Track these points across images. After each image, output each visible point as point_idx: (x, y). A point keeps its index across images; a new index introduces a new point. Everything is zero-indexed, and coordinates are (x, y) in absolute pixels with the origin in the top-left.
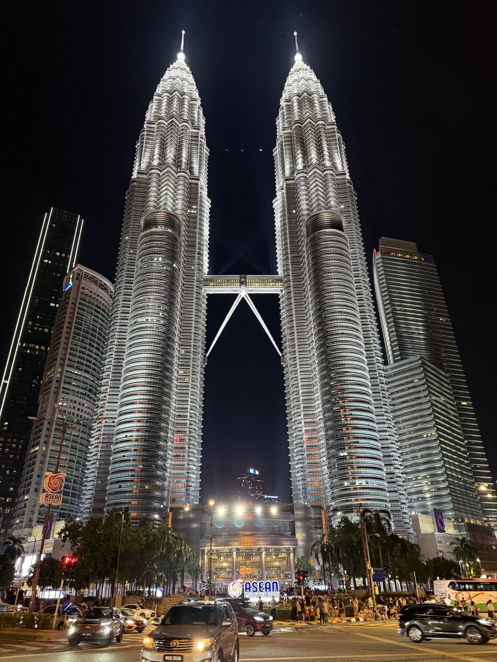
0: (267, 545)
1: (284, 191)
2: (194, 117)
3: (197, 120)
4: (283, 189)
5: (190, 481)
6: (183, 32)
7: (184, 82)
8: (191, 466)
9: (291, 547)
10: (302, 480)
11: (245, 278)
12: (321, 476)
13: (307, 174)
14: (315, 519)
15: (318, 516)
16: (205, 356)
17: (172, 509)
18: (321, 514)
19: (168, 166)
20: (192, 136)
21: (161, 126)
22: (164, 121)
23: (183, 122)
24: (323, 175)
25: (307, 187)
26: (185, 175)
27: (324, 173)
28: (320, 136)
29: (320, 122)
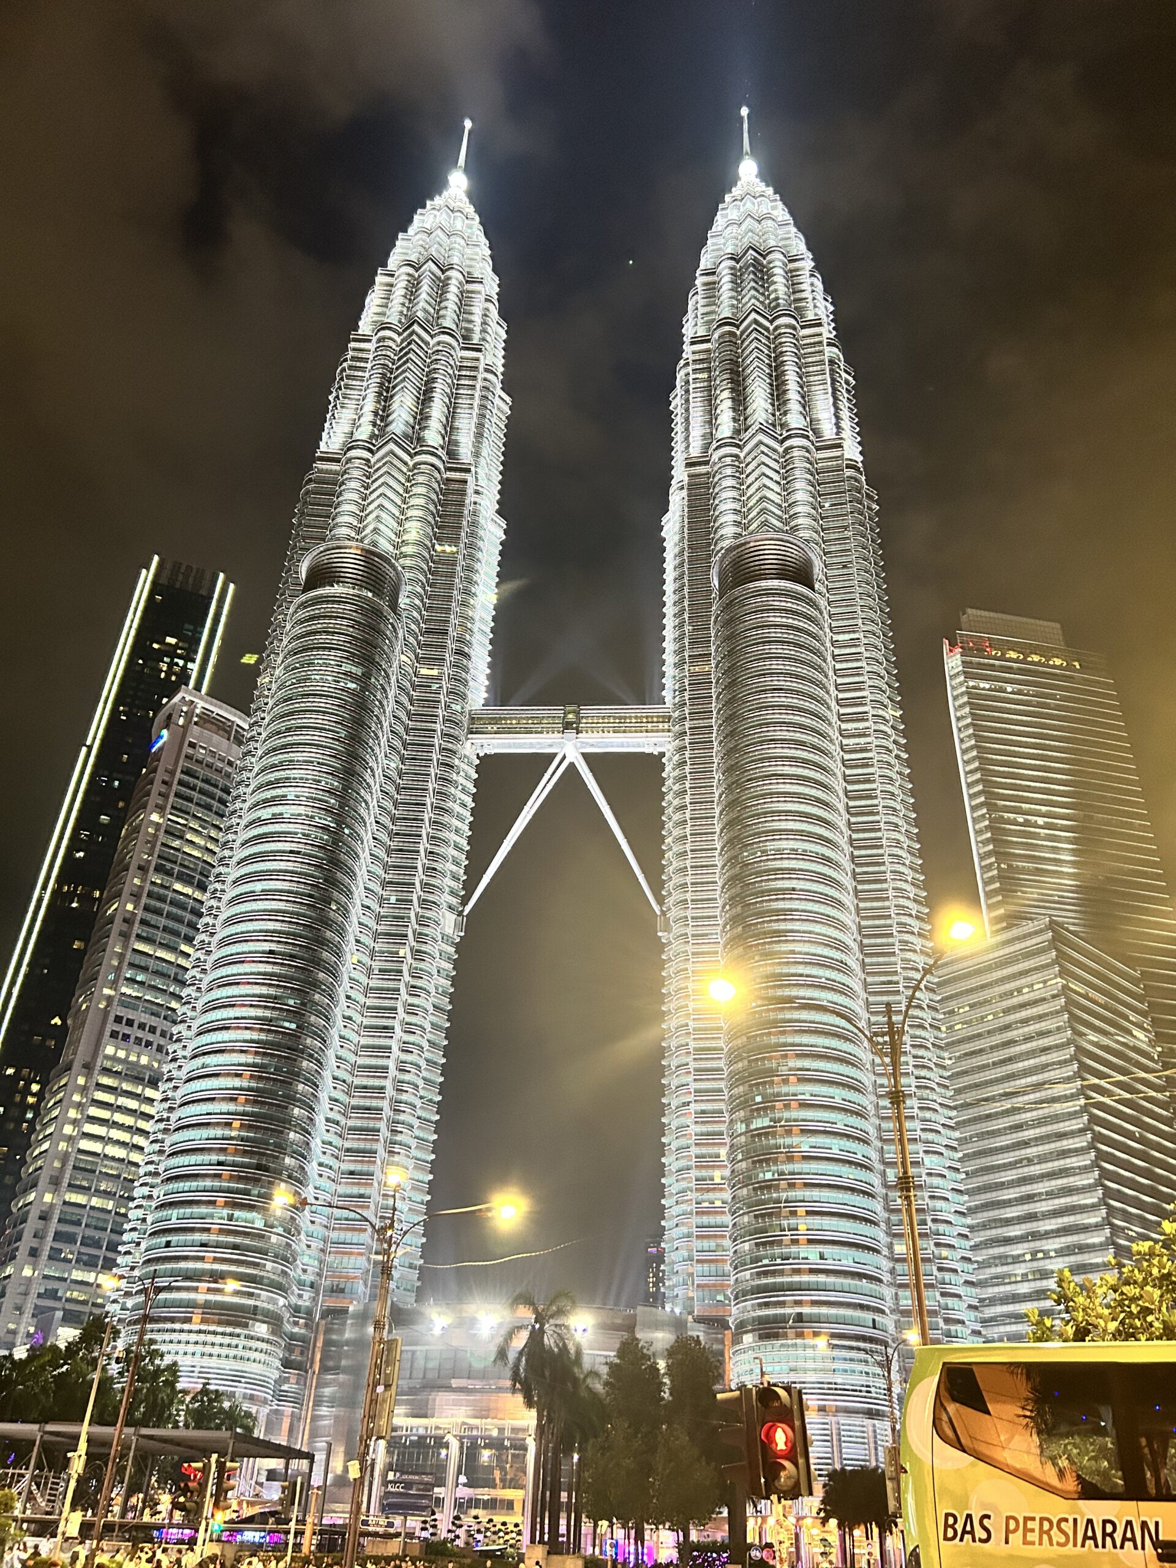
1: (684, 493)
2: (473, 322)
3: (477, 329)
4: (683, 488)
6: (468, 125)
11: (577, 713)
13: (741, 447)
16: (461, 913)
17: (327, 1313)
18: (722, 1341)
19: (392, 439)
20: (461, 368)
21: (384, 346)
22: (392, 334)
23: (440, 333)
24: (781, 450)
25: (738, 479)
26: (434, 461)
27: (785, 446)
28: (781, 354)
29: (783, 319)
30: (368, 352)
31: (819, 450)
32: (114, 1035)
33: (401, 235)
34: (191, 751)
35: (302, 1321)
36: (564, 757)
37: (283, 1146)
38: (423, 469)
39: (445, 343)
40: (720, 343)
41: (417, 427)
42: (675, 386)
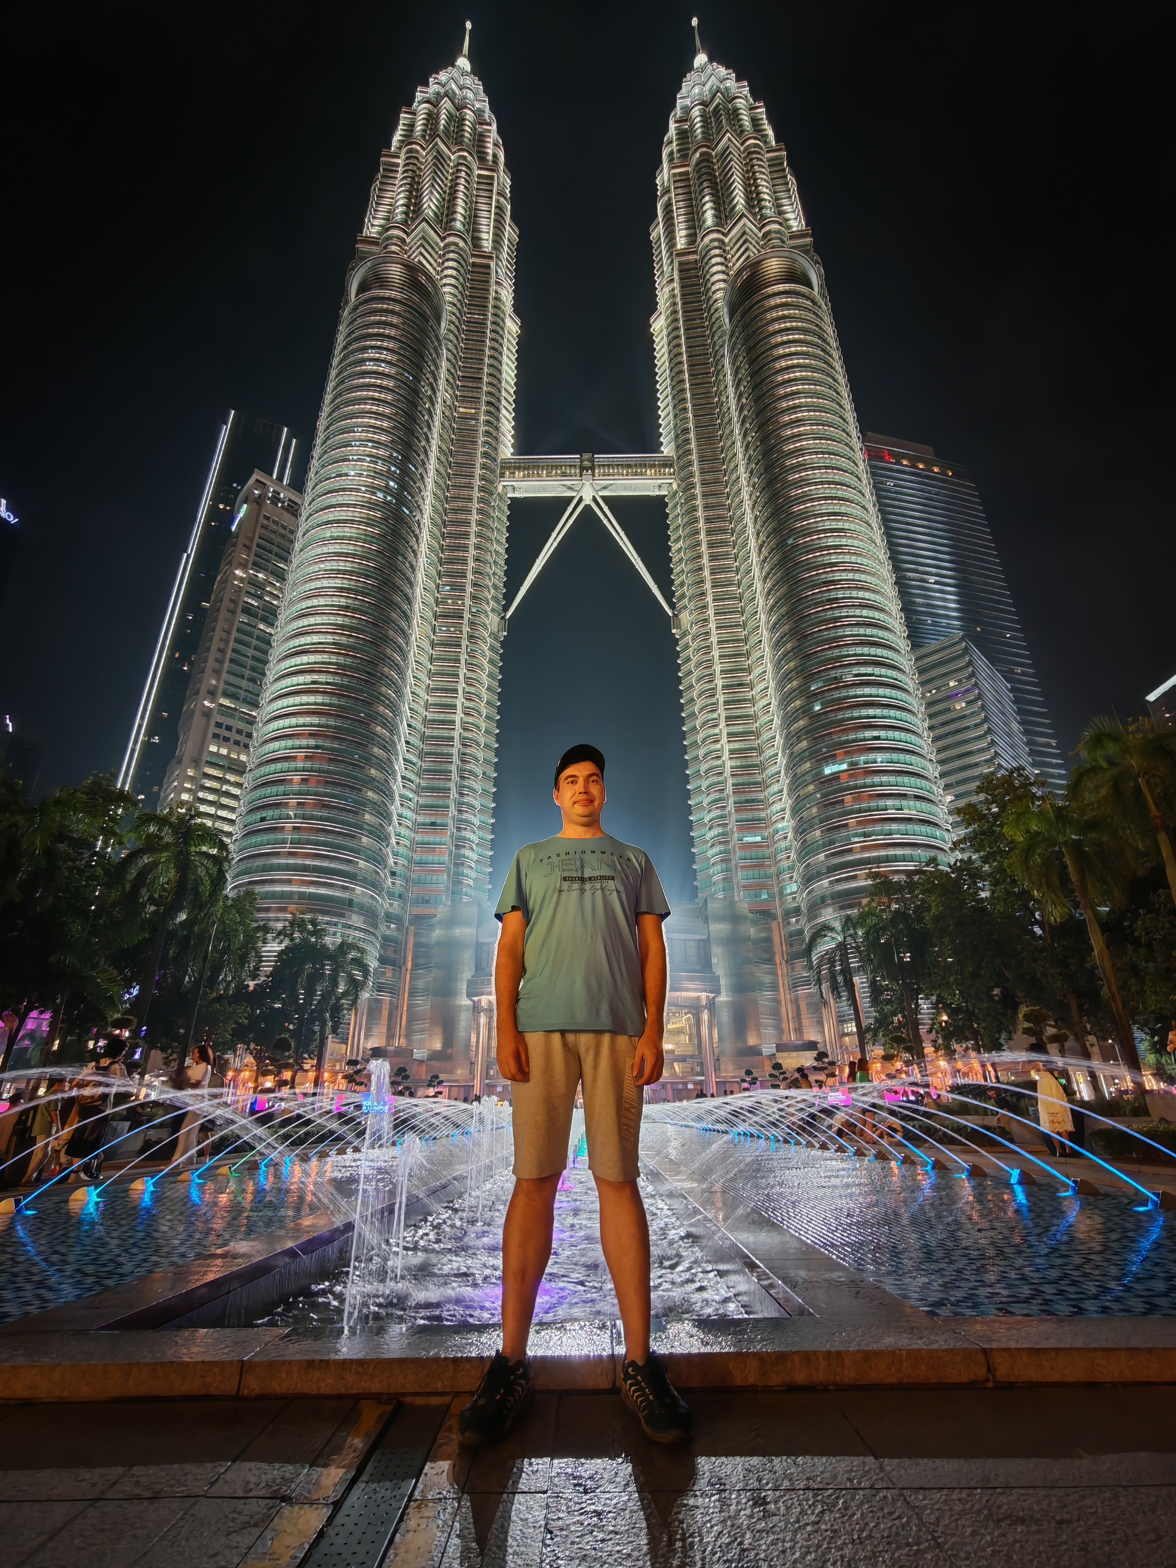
1: (676, 285)
2: (487, 153)
3: (490, 158)
4: (672, 280)
5: (463, 864)
6: (469, 25)
7: (465, 91)
8: (463, 833)
9: (703, 995)
10: (722, 861)
11: (592, 460)
13: (725, 235)
14: (757, 941)
15: (763, 935)
16: (503, 618)
17: (415, 919)
18: (770, 930)
19: (424, 220)
20: (478, 183)
21: (412, 156)
22: (418, 148)
23: (459, 150)
24: (760, 235)
25: (725, 258)
26: (461, 244)
27: (763, 231)
28: (753, 166)
29: (751, 141)
30: (397, 165)
31: (791, 238)
32: (216, 736)
33: (419, 88)
35: (392, 925)
36: (581, 500)
37: (369, 760)
38: (453, 248)
39: (464, 158)
40: (698, 164)
41: (445, 220)
42: (656, 216)
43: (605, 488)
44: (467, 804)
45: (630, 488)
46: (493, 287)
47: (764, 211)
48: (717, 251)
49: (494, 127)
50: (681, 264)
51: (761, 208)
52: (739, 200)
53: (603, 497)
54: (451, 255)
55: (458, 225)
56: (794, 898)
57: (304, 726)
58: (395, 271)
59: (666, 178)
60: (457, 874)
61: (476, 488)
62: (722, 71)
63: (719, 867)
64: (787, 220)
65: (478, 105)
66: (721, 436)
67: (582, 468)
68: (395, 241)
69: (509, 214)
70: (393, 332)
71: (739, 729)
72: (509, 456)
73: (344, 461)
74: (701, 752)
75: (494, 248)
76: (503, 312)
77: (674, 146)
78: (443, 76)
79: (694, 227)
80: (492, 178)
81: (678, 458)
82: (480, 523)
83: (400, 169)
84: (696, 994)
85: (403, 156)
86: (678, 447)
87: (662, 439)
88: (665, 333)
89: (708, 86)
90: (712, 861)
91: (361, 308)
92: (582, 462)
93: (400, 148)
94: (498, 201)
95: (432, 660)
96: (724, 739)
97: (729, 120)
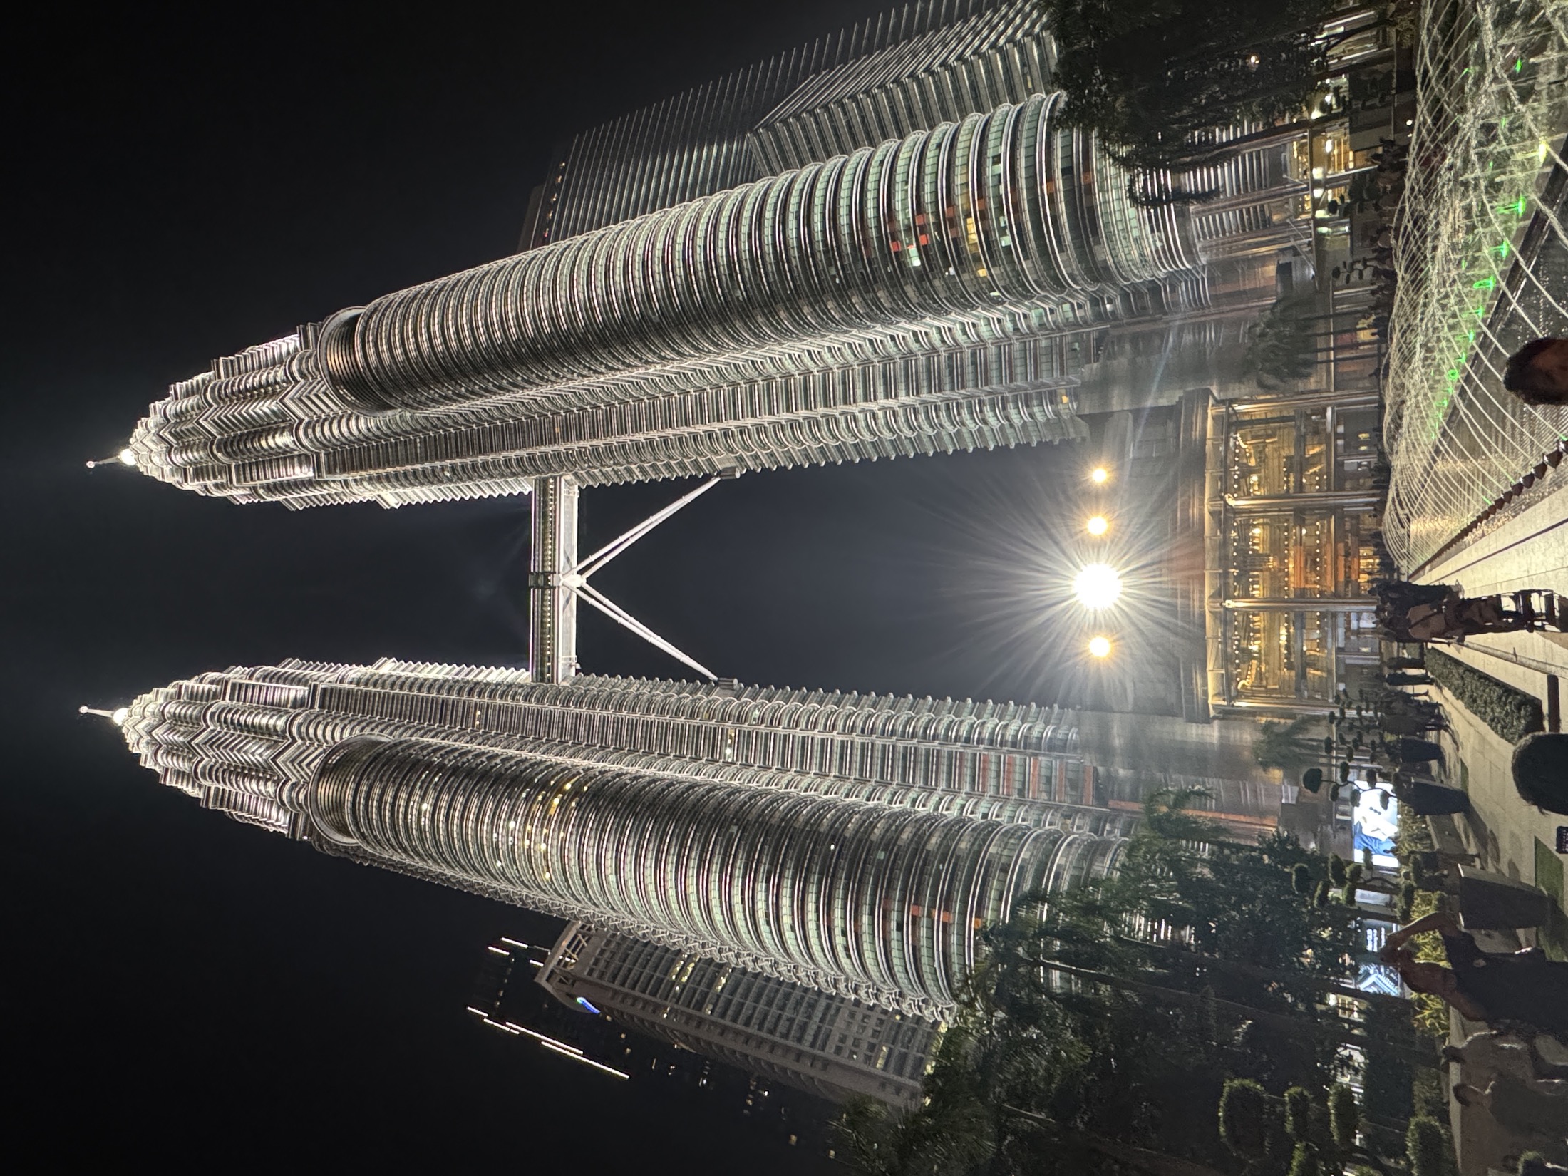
0: (1202, 492)
1: (350, 477)
2: (209, 690)
3: (214, 687)
4: (346, 481)
5: (1026, 737)
6: (84, 710)
7: (147, 714)
8: (986, 735)
9: (1211, 412)
10: (1027, 406)
11: (537, 575)
12: (1010, 345)
14: (1136, 351)
15: (1127, 347)
16: (716, 683)
17: (1101, 798)
18: (1120, 338)
19: (274, 760)
20: (238, 700)
21: (210, 773)
22: (201, 765)
23: (205, 721)
24: (302, 381)
25: (325, 420)
26: (299, 719)
27: (299, 378)
28: (233, 393)
29: (208, 395)
30: (217, 789)
31: (307, 347)
33: (142, 764)
34: (596, 974)
35: (1108, 827)
36: (581, 588)
37: (889, 843)
38: (303, 729)
39: (213, 714)
40: (228, 455)
41: (275, 738)
42: (278, 502)
43: (568, 560)
44: (948, 729)
45: (569, 529)
46: (346, 685)
47: (278, 379)
48: (318, 429)
49: (185, 683)
50: (329, 472)
51: (276, 383)
52: (266, 407)
53: (579, 563)
54: (311, 731)
55: (280, 724)
56: (1080, 306)
57: (845, 918)
58: (326, 791)
59: (241, 492)
60: (1038, 745)
61: (565, 709)
62: (139, 431)
63: (1036, 409)
64: (288, 353)
65: (161, 700)
66: (515, 419)
67: (546, 586)
68: (293, 795)
69: (270, 668)
70: (390, 793)
71: (859, 385)
72: (529, 673)
73: (529, 856)
74: (888, 435)
75: (305, 684)
76: (372, 676)
77: (210, 483)
78: (131, 739)
79: (292, 458)
80: (234, 685)
81: (538, 472)
82: (605, 706)
83: (221, 786)
84: (1210, 422)
85: (208, 783)
86: (525, 473)
87: (516, 494)
88: (400, 490)
89: (153, 446)
90: (1028, 419)
91: (363, 829)
92: (538, 587)
93: (200, 786)
94: (258, 680)
95: (766, 768)
96: (872, 406)
97: (185, 422)
